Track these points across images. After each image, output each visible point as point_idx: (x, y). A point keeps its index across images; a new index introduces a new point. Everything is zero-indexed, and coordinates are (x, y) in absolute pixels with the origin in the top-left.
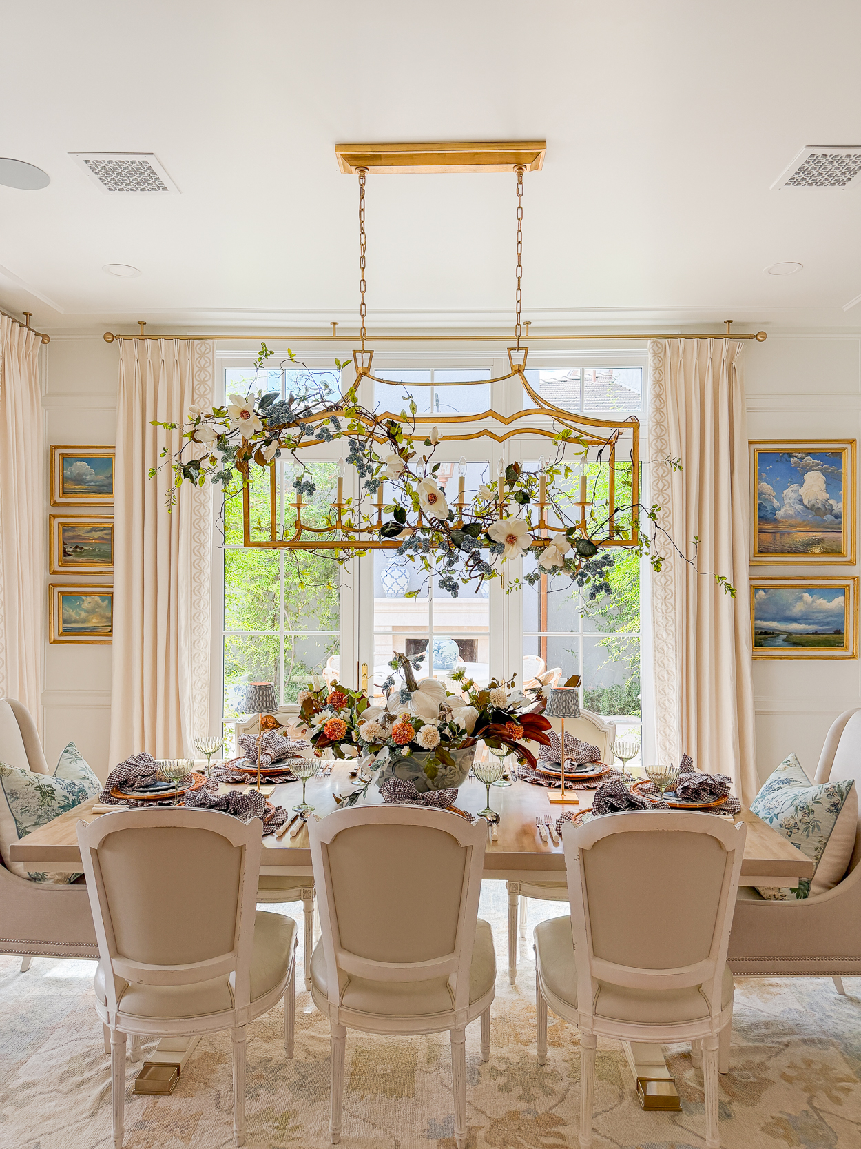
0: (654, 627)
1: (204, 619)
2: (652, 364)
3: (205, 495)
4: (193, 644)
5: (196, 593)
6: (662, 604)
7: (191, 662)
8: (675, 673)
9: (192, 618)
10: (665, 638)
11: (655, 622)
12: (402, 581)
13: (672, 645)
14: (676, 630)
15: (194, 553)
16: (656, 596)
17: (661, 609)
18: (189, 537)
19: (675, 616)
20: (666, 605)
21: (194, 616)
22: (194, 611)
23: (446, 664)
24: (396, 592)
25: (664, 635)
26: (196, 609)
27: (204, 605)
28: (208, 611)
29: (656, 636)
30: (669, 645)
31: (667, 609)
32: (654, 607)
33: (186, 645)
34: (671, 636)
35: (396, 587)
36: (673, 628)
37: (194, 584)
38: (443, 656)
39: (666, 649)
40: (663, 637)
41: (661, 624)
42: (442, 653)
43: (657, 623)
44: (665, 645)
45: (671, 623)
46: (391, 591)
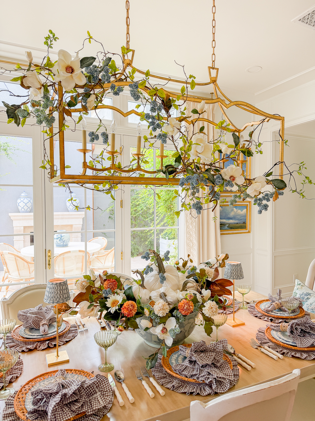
8: (195, 243)
10: (191, 228)
12: (29, 205)
13: (194, 231)
14: (196, 224)
23: (65, 244)
24: (26, 210)
25: (191, 227)
29: (187, 227)
30: (193, 231)
34: (194, 227)
35: (26, 208)
36: (194, 224)
38: (63, 240)
39: (191, 233)
40: (190, 228)
41: (189, 222)
42: (63, 239)
43: (188, 222)
44: (191, 231)
45: (193, 222)
46: (23, 210)
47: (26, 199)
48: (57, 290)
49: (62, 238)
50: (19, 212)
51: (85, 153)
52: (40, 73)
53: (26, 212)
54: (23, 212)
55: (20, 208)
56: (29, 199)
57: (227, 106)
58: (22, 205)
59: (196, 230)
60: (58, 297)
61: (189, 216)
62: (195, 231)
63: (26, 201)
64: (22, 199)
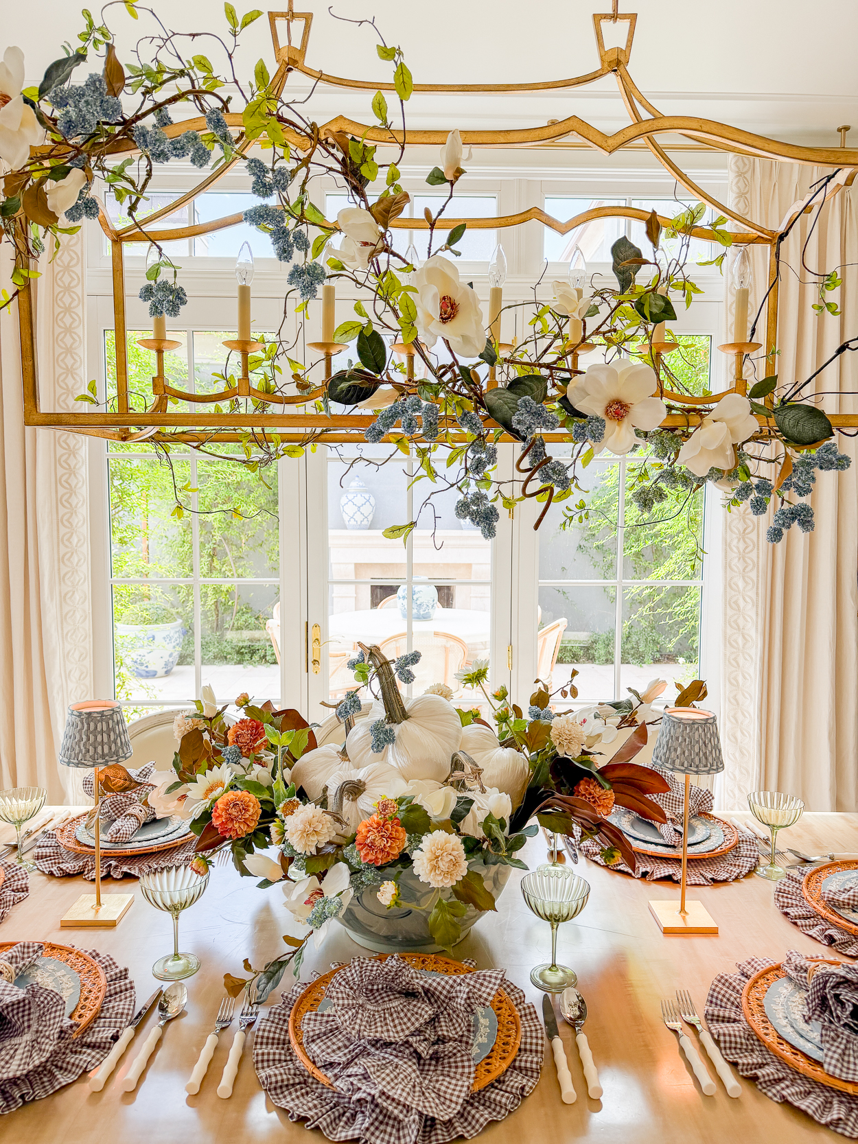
0: (726, 572)
1: (79, 561)
2: (735, 188)
3: (74, 378)
4: (63, 598)
5: (66, 523)
6: (739, 540)
7: (62, 623)
8: (754, 637)
9: (61, 560)
10: (741, 589)
11: (727, 566)
12: (367, 510)
13: (751, 598)
14: (758, 577)
15: (60, 464)
16: (731, 530)
17: (738, 548)
18: (52, 441)
19: (758, 557)
20: (745, 542)
21: (63, 557)
22: (63, 550)
23: (422, 613)
24: (359, 523)
25: (741, 584)
26: (66, 546)
27: (79, 541)
28: (85, 549)
29: (728, 585)
30: (748, 599)
31: (746, 547)
32: (727, 545)
33: (52, 599)
34: (751, 586)
35: (359, 517)
36: (753, 575)
37: (62, 511)
38: (418, 602)
39: (741, 603)
40: (737, 586)
41: (735, 569)
43: (730, 567)
44: (741, 599)
45: (750, 567)
46: (352, 522)
47: (359, 495)
49: (415, 597)
50: (345, 528)
51: (160, 352)
53: (361, 528)
54: (354, 528)
55: (346, 518)
56: (367, 496)
57: (610, 142)
58: (350, 509)
59: (757, 594)
61: (735, 549)
62: (754, 597)
63: (359, 500)
64: (350, 497)
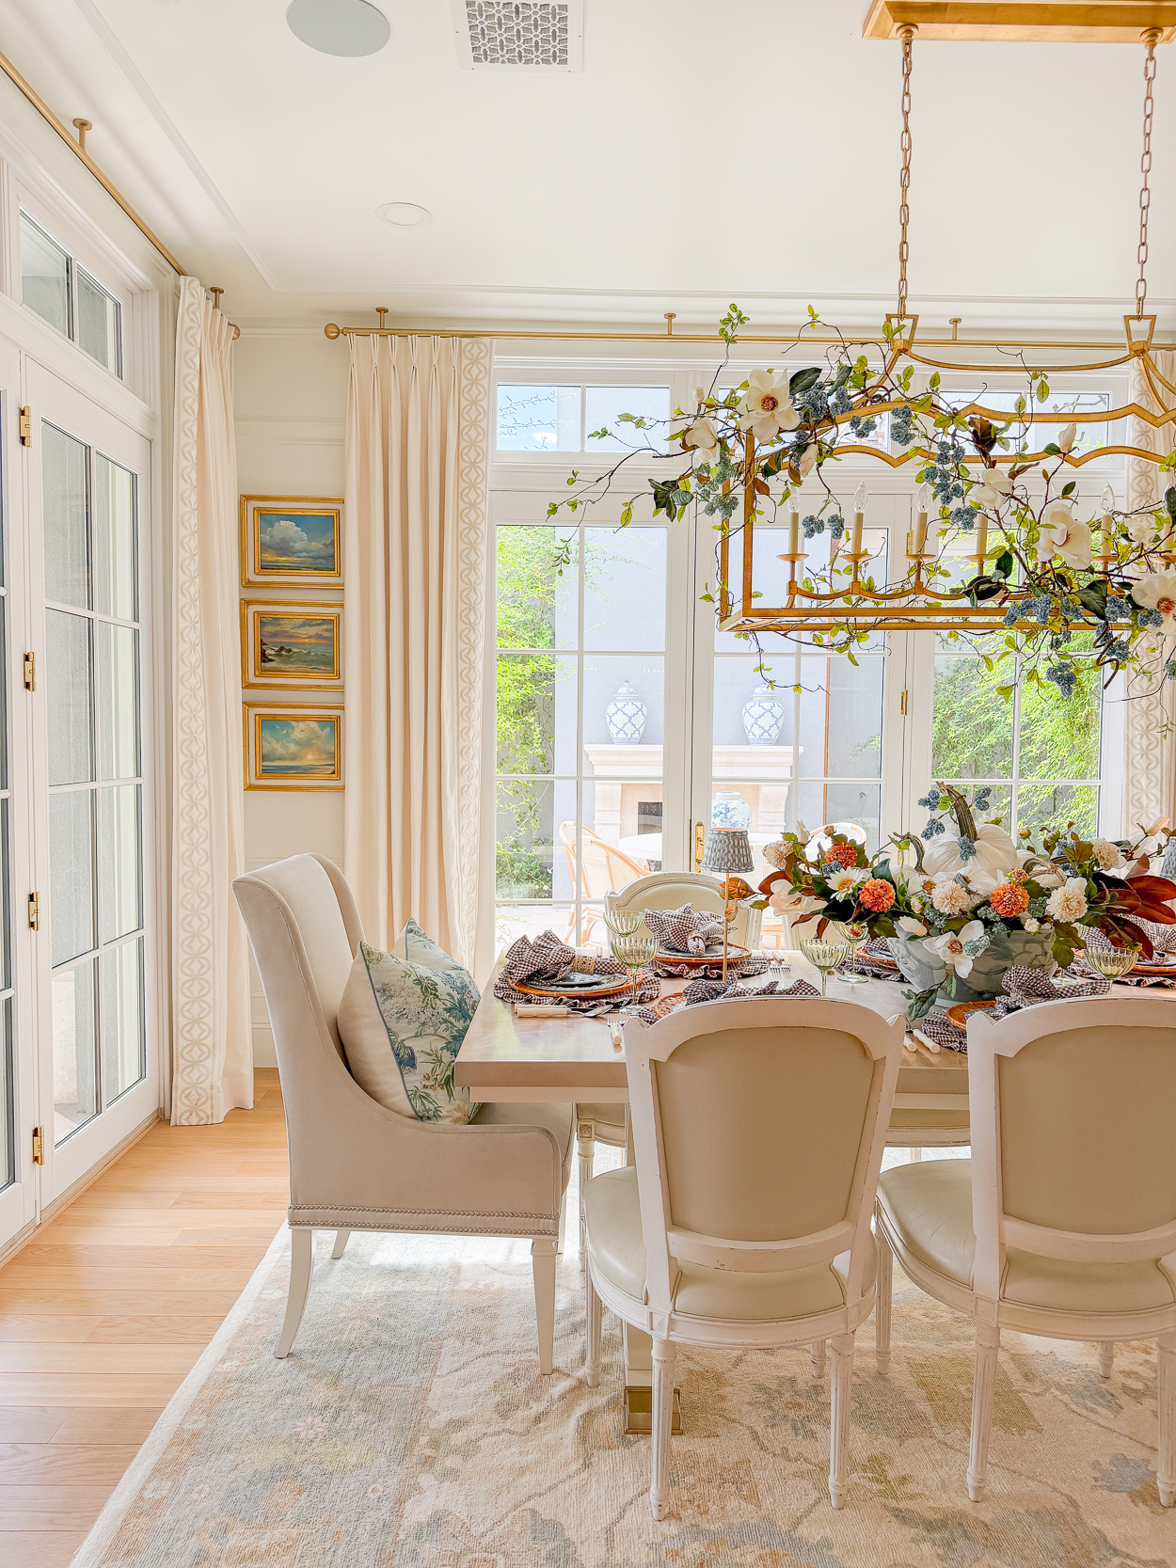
0: (1128, 770)
1: (473, 755)
3: (476, 574)
4: (461, 791)
5: (465, 717)
6: (1142, 737)
9: (460, 753)
10: (1144, 786)
11: (1129, 763)
13: (1154, 795)
14: (1162, 774)
15: (462, 659)
16: (1133, 726)
17: (1141, 745)
18: (455, 636)
19: (1162, 754)
20: (1148, 738)
21: (462, 751)
22: (462, 744)
24: (629, 736)
25: (1144, 781)
26: (465, 740)
27: (474, 735)
28: (478, 744)
29: (1131, 781)
30: (1151, 796)
31: (1150, 744)
32: (1129, 742)
33: (452, 792)
34: (1154, 783)
35: (629, 729)
36: (1157, 772)
37: (462, 705)
39: (1144, 801)
40: (1141, 784)
41: (1138, 766)
42: (731, 817)
43: (1133, 765)
44: (1144, 796)
45: (1154, 764)
46: (622, 735)
47: (630, 704)
48: (728, 846)
49: (729, 815)
50: (612, 742)
51: (793, 562)
52: (715, 418)
53: (630, 741)
54: (622, 742)
55: (613, 730)
56: (639, 704)
57: (1159, 420)
58: (619, 720)
59: (1161, 791)
60: (729, 860)
61: (1138, 746)
62: (1158, 795)
63: (630, 709)
64: (620, 705)
